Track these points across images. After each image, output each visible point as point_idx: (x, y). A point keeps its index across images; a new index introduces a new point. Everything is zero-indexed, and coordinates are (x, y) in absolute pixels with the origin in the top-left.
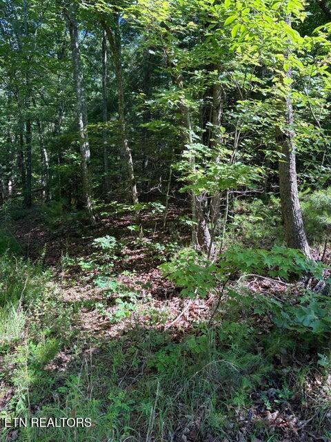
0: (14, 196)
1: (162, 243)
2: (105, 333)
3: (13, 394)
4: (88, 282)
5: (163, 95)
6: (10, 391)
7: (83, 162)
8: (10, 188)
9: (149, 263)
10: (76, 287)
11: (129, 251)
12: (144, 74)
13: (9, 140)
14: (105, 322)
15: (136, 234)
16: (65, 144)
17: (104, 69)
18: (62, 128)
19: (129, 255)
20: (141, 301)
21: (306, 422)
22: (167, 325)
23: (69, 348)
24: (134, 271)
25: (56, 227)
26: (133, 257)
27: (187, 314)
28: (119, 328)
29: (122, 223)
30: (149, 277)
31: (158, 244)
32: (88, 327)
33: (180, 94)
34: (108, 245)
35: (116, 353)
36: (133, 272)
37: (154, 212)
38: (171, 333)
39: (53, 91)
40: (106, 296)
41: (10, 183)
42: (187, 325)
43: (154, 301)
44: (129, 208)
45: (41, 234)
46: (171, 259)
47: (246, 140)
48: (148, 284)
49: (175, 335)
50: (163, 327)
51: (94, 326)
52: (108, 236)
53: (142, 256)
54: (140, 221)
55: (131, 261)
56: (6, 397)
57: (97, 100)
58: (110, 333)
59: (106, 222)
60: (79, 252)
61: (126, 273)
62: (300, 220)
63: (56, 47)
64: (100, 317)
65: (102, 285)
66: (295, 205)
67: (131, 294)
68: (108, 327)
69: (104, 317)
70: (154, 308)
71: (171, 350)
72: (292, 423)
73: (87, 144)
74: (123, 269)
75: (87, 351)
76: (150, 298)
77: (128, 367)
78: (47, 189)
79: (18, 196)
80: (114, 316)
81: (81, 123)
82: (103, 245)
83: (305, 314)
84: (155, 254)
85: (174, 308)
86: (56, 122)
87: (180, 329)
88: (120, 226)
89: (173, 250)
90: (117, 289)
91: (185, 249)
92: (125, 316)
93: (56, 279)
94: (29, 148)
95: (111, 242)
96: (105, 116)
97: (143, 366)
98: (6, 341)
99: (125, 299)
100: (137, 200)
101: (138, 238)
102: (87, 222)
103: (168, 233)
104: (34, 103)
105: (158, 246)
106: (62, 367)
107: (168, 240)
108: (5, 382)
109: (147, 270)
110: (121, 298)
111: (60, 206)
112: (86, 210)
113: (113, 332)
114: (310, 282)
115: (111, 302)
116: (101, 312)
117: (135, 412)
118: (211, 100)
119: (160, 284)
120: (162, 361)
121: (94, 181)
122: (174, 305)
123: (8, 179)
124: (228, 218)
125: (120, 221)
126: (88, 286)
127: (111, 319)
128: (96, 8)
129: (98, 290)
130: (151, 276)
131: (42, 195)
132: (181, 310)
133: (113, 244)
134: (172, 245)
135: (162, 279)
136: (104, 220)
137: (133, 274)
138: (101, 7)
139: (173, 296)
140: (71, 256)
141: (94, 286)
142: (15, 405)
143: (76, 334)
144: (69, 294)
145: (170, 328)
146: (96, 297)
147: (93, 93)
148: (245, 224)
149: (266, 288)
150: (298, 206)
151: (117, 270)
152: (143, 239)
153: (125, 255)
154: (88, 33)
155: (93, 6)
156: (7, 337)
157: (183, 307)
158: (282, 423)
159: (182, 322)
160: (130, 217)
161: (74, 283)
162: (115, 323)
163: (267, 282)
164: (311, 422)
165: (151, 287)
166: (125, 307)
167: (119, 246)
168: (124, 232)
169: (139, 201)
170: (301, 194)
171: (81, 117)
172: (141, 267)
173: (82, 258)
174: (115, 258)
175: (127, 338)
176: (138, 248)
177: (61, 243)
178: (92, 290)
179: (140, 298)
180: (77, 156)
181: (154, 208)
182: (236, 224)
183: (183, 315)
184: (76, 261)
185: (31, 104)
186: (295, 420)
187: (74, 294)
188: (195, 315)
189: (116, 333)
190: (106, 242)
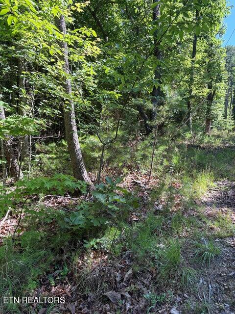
21: (76, 287)
47: (44, 101)
62: (81, 155)
66: (76, 146)
72: (68, 290)
83: (76, 216)
114: (88, 195)
118: (17, 69)
124: (32, 157)
148: (45, 160)
149: (59, 203)
150: (78, 146)
158: (61, 292)
163: (60, 199)
164: (79, 286)
170: (80, 138)
182: (38, 161)
186: (70, 287)
188: (6, 232)
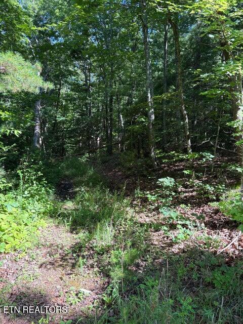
0: (101, 147)
1: (211, 185)
2: (169, 249)
3: (109, 283)
4: (154, 210)
5: (222, 68)
6: (107, 280)
7: (149, 123)
8: (98, 142)
9: (201, 200)
10: (146, 213)
11: (184, 189)
12: (195, 55)
13: (98, 110)
14: (169, 241)
15: (189, 176)
16: (136, 111)
17: (165, 54)
18: (134, 99)
19: (184, 192)
20: (196, 228)
22: (220, 251)
23: (143, 257)
24: (189, 205)
25: (129, 169)
26: (187, 194)
27: (236, 244)
28: (180, 247)
29: (176, 168)
30: (201, 211)
31: (208, 185)
32: (156, 243)
33: (238, 66)
34: (168, 184)
35: (178, 266)
36: (187, 206)
37: (204, 160)
38: (223, 257)
39: (129, 74)
40: (168, 222)
41: (98, 139)
42: (237, 252)
43: (206, 230)
44: (184, 157)
45: (119, 173)
46: (221, 198)
48: (201, 216)
49: (227, 259)
50: (216, 252)
51: (160, 243)
52: (168, 178)
53: (194, 193)
54: (193, 167)
55: (186, 197)
56: (104, 284)
57: (159, 78)
58: (173, 250)
59: (165, 167)
60: (145, 187)
61: (183, 206)
63: (131, 44)
64: (164, 237)
65: (166, 213)
67: (188, 222)
68: (171, 245)
69: (168, 237)
70: (207, 235)
71: (225, 271)
73: (153, 110)
74: (180, 203)
75: (156, 261)
76: (203, 227)
77: (189, 278)
78: (122, 143)
79: (104, 147)
80: (176, 237)
81: (149, 95)
82: (165, 184)
84: (205, 193)
85: (225, 237)
86: (130, 96)
87: (231, 255)
88: (175, 170)
89: (222, 191)
90: (177, 217)
91: (232, 191)
92: (184, 239)
93: (132, 206)
94: (111, 115)
95: (170, 182)
96: (165, 89)
97: (201, 280)
98: (103, 245)
99: (184, 226)
100: (190, 151)
101: (191, 180)
102: (151, 166)
103: (216, 177)
104: (115, 84)
105: (208, 187)
106: (140, 269)
107: (216, 182)
108: (103, 273)
109: (199, 205)
110: (180, 224)
111: (133, 154)
112: (151, 158)
113: (175, 249)
115: (173, 227)
116: (166, 234)
117: (197, 315)
119: (211, 217)
120: (218, 279)
121: (156, 137)
122: (224, 235)
123: (97, 137)
125: (175, 166)
126: (154, 213)
127: (174, 239)
128: (169, 10)
129: (162, 216)
130: (203, 210)
131: (118, 147)
132: (231, 240)
133: (173, 184)
134: (220, 187)
135: (212, 213)
136: (163, 165)
137: (188, 207)
138: (173, 8)
139: (222, 227)
140: (141, 190)
141: (159, 213)
142: (112, 291)
143: (148, 247)
144: (141, 217)
145: (222, 253)
146: (161, 221)
147: (156, 73)
151: (175, 203)
152: (195, 181)
153: (181, 192)
154: (153, 31)
155: (166, 9)
156: (103, 243)
157: (232, 238)
159: (233, 250)
160: (183, 163)
161: (144, 210)
162: (177, 243)
165: (204, 218)
166: (184, 232)
167: (176, 185)
168: (179, 174)
169: (192, 151)
171: (149, 91)
172: (194, 202)
173: (148, 192)
174: (174, 194)
175: (186, 256)
176: (191, 187)
177: (133, 180)
178: (157, 216)
179: (196, 227)
180: (145, 119)
181: (204, 157)
183: (233, 244)
184: (144, 193)
185: (114, 85)
187: (144, 218)
189: (177, 250)
190: (167, 181)
